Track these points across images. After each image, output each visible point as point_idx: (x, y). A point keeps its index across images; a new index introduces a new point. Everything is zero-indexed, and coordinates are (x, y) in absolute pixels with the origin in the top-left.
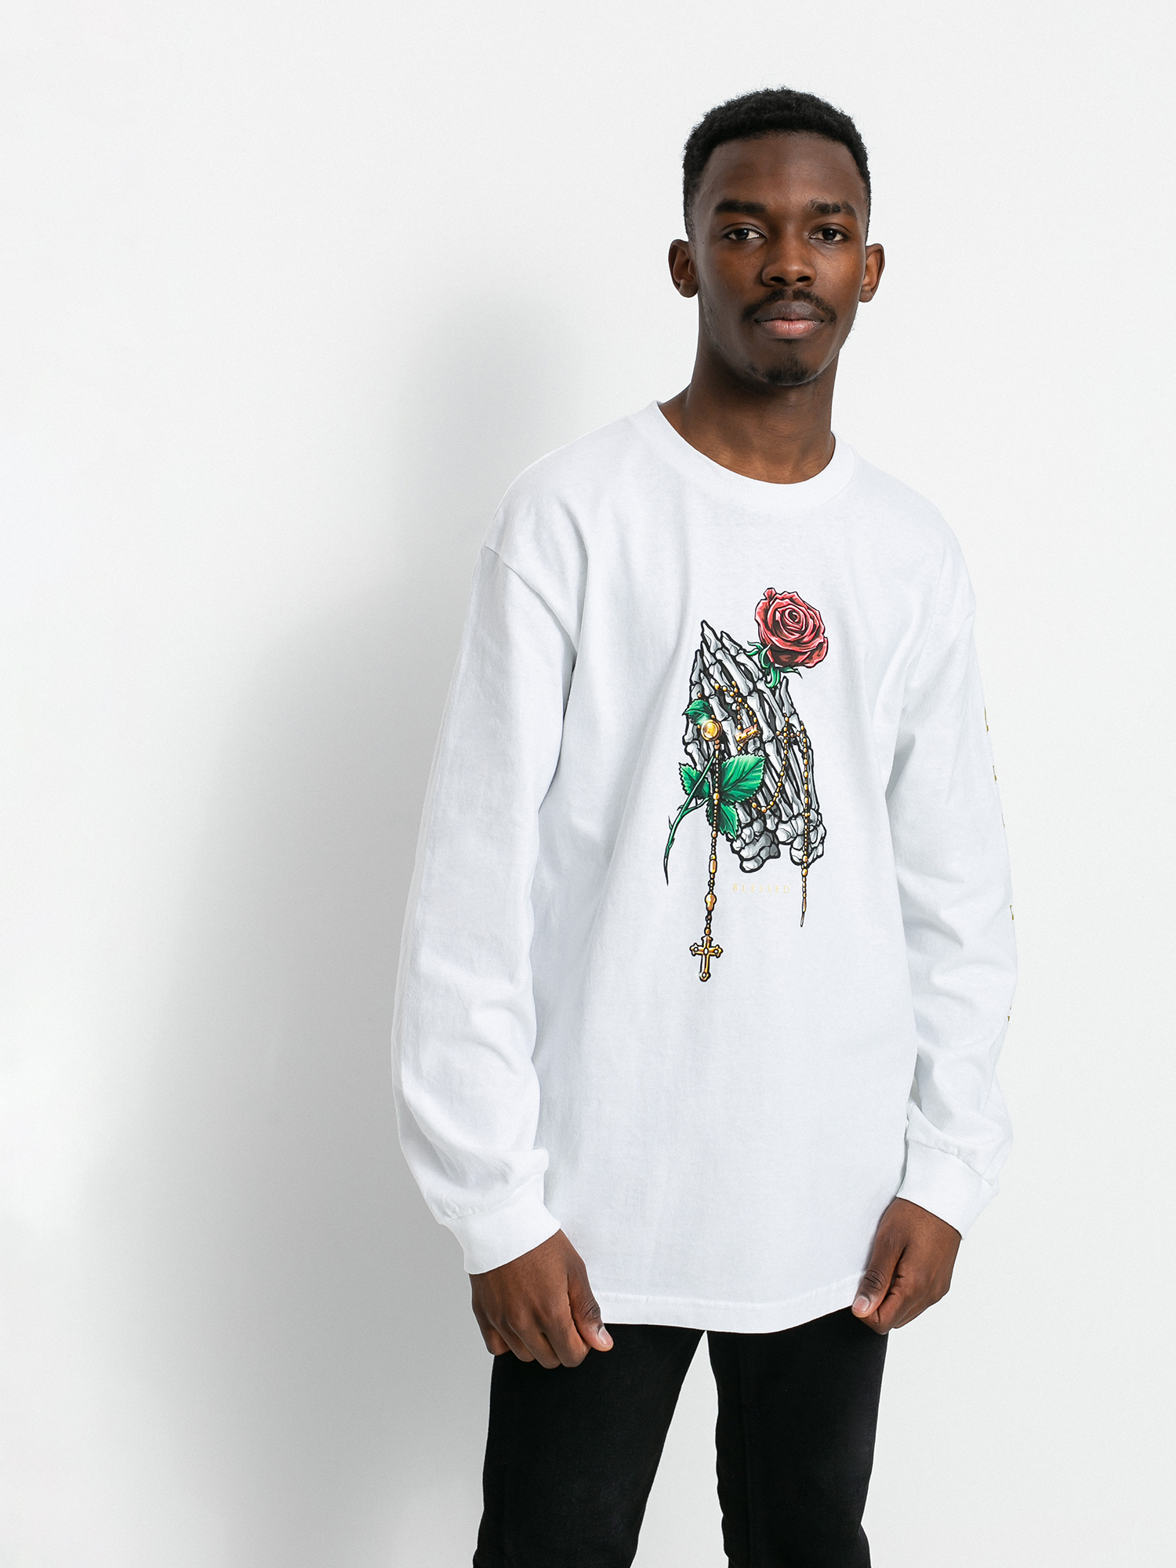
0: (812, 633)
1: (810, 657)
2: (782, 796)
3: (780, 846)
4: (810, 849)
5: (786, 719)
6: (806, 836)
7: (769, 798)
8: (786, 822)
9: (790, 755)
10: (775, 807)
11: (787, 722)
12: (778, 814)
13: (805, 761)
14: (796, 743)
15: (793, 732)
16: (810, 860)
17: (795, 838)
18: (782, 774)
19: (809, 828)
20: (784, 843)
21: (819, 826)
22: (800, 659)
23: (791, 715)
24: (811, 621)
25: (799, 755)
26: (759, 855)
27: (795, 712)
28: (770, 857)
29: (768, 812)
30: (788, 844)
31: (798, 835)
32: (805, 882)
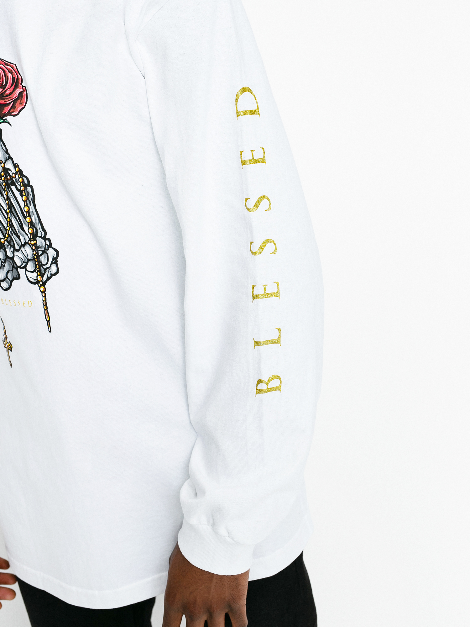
0: (11, 87)
1: (14, 107)
2: (12, 229)
3: (19, 269)
4: (42, 270)
5: (2, 165)
6: (36, 259)
7: (5, 232)
8: (18, 251)
9: (10, 195)
10: (9, 239)
11: (4, 168)
12: (12, 244)
13: (24, 198)
14: (13, 184)
15: (9, 175)
16: (45, 278)
17: (27, 263)
18: (8, 211)
19: (38, 253)
20: (20, 267)
21: (48, 249)
22: (6, 110)
23: (6, 160)
24: (10, 75)
25: (17, 194)
26: (7, 277)
27: (10, 158)
28: (14, 279)
29: (6, 243)
30: (23, 268)
31: (29, 260)
32: (45, 297)
